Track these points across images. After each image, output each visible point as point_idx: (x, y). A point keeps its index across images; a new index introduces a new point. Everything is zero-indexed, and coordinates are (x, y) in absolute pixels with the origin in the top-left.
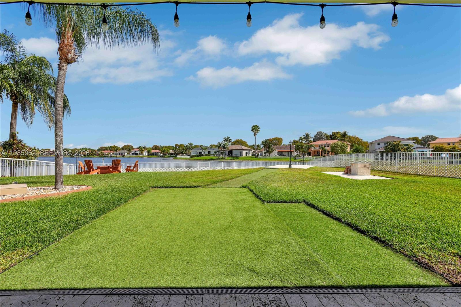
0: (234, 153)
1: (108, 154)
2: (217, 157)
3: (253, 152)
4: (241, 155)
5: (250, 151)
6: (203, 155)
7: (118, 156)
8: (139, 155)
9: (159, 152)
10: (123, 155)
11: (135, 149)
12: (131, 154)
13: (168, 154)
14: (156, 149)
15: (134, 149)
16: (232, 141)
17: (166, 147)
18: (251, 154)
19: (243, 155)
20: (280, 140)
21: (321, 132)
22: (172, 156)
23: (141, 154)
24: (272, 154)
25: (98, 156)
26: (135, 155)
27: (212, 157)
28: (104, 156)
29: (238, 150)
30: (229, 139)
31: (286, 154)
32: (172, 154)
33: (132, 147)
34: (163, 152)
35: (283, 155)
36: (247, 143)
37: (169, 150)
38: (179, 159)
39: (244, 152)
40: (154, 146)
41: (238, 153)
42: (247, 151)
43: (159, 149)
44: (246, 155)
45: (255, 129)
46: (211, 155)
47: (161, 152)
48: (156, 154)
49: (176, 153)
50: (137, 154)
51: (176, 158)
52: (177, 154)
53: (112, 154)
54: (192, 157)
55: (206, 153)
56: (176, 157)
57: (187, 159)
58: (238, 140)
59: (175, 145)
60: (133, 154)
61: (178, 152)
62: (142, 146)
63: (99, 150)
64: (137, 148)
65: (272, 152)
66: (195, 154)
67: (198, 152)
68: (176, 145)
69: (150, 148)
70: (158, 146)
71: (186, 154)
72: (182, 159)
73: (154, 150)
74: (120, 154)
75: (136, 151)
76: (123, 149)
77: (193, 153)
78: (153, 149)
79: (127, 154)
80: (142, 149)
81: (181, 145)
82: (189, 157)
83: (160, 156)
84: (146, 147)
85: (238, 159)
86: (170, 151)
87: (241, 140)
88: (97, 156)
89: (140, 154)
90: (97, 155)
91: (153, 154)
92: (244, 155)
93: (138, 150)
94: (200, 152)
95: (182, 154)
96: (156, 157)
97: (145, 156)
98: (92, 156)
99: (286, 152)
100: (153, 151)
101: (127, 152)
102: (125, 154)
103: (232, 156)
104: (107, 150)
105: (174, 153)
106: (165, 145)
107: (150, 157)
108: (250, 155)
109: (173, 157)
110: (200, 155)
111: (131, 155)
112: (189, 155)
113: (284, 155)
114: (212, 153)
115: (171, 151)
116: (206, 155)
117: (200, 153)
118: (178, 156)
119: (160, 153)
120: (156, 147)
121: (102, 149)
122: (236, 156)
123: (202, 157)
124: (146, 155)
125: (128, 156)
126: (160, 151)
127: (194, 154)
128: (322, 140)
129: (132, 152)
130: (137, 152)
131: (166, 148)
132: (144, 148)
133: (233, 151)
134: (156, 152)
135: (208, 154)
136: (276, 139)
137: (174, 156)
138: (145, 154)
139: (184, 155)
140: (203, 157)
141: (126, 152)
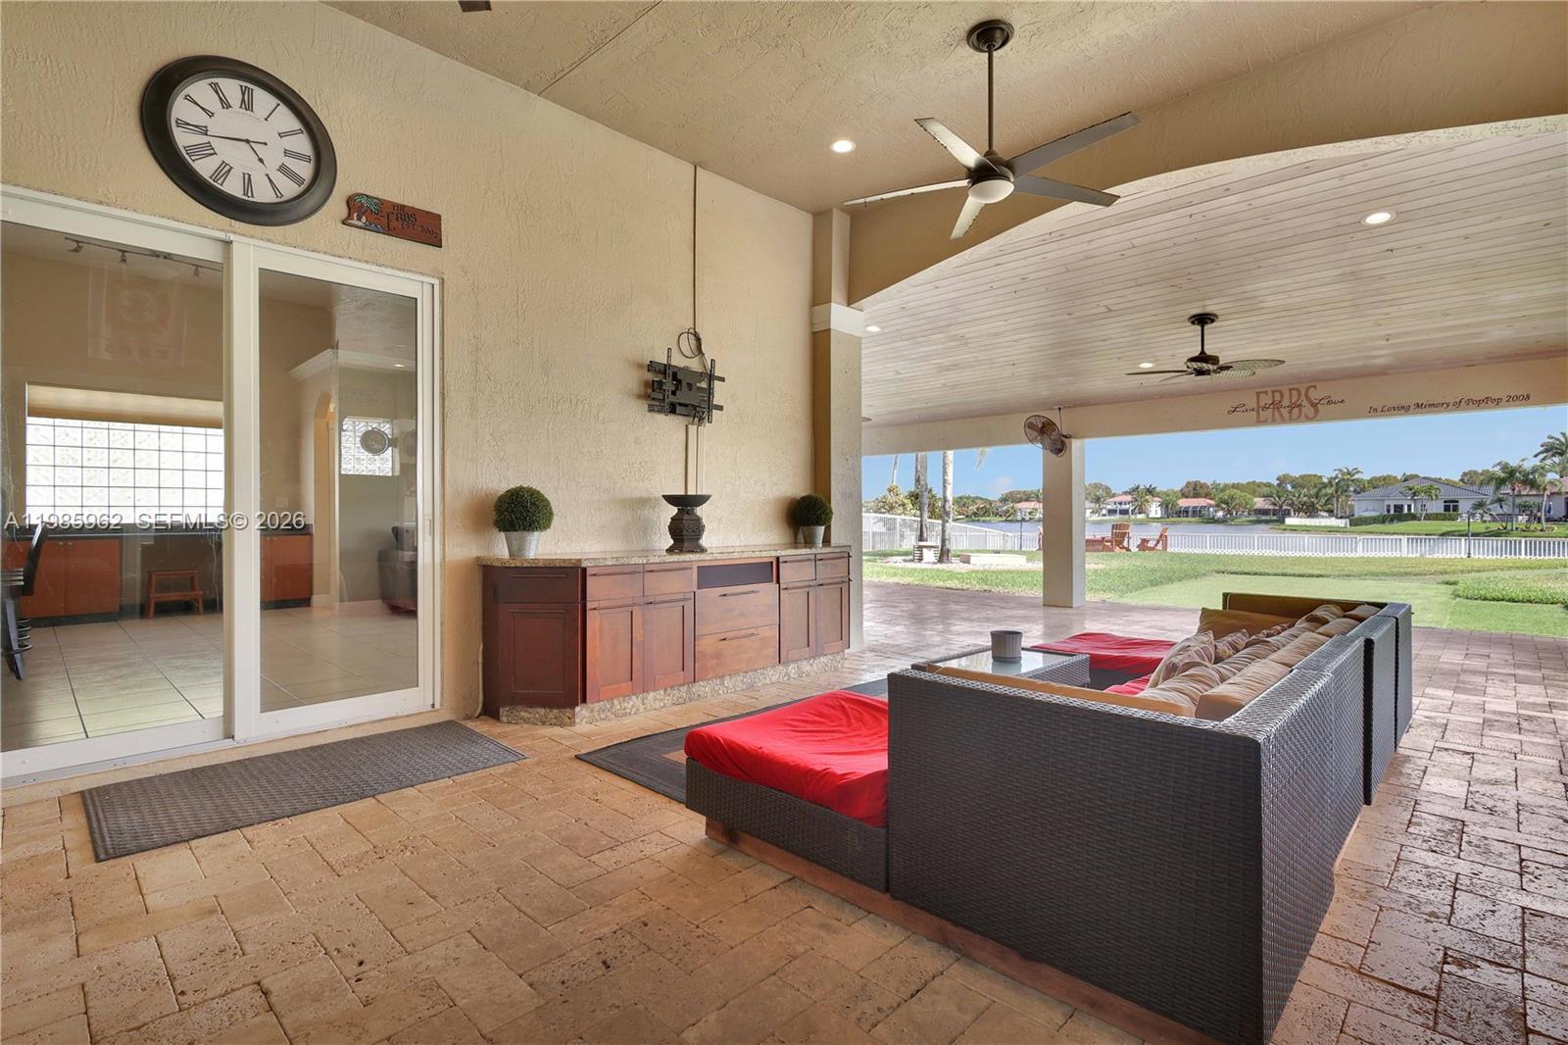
6: (1414, 517)
8: (1133, 517)
9: (1210, 506)
11: (1119, 495)
12: (1104, 512)
13: (1246, 513)
14: (1196, 496)
15: (1114, 495)
17: (1234, 486)
22: (1264, 518)
23: (1140, 513)
25: (1004, 519)
26: (1118, 516)
32: (1265, 512)
33: (1107, 490)
34: (1227, 504)
37: (1248, 496)
38: (1294, 529)
40: (1188, 484)
43: (1207, 496)
46: (1465, 515)
47: (1217, 505)
48: (1197, 512)
49: (1281, 507)
50: (1124, 512)
51: (1282, 527)
52: (1289, 510)
54: (1356, 522)
55: (1437, 507)
56: (1284, 522)
57: (1331, 530)
59: (1278, 479)
60: (1112, 512)
61: (1292, 505)
62: (1142, 487)
63: (1004, 500)
64: (1126, 493)
66: (1374, 510)
67: (1387, 503)
68: (1282, 480)
69: (1172, 490)
70: (1202, 486)
71: (1330, 512)
72: (1307, 530)
73: (1187, 497)
75: (1120, 504)
77: (1363, 508)
78: (1184, 495)
79: (1092, 512)
80: (1142, 494)
81: (1302, 477)
82: (1341, 523)
83: (1214, 521)
84: (1158, 490)
86: (1256, 500)
88: (1000, 519)
89: (1137, 511)
90: (1001, 516)
91: (1187, 512)
93: (1129, 498)
94: (1399, 503)
95: (1310, 510)
97: (1155, 519)
98: (988, 519)
100: (1183, 503)
101: (1093, 505)
104: (1027, 500)
105: (1271, 507)
106: (1230, 482)
107: (1174, 523)
109: (1267, 522)
110: (1398, 515)
111: (1104, 515)
112: (1341, 517)
114: (1465, 506)
115: (1259, 503)
116: (1434, 517)
117: (1398, 508)
118: (1289, 521)
119: (1211, 509)
120: (1195, 490)
121: (1013, 497)
123: (1410, 522)
124: (1159, 515)
125: (1095, 517)
126: (1212, 502)
127: (1367, 510)
129: (1109, 507)
130: (1124, 507)
131: (1235, 491)
132: (1150, 491)
134: (1196, 505)
135: (1442, 511)
137: (1275, 518)
138: (1155, 510)
139: (1317, 517)
140: (1420, 522)
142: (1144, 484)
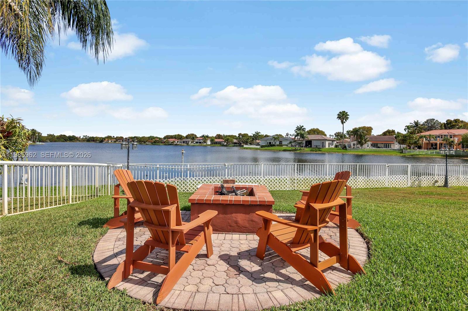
0: (314, 144)
1: (173, 142)
2: (293, 148)
3: (336, 142)
4: (323, 146)
5: (333, 142)
6: (274, 145)
7: (183, 144)
8: (203, 144)
9: (223, 141)
10: (187, 143)
11: (199, 138)
12: (195, 142)
13: (232, 144)
14: (219, 138)
15: (197, 137)
16: (306, 130)
17: (229, 136)
18: (334, 145)
19: (325, 146)
20: (369, 130)
21: (434, 119)
22: (236, 145)
23: (204, 143)
24: (365, 146)
25: (164, 144)
26: (198, 144)
27: (284, 147)
28: (169, 144)
29: (320, 141)
30: (303, 128)
31: (383, 146)
32: (236, 143)
33: (196, 136)
34: (227, 141)
35: (379, 147)
36: (325, 133)
37: (232, 139)
38: (246, 148)
39: (327, 143)
40: (217, 135)
41: (319, 144)
42: (330, 142)
43: (222, 138)
44: (329, 147)
45: (343, 117)
46: (284, 145)
47: (225, 141)
48: (219, 143)
49: (240, 142)
50: (200, 143)
51: (243, 148)
53: (177, 142)
54: (262, 147)
55: (278, 143)
56: (243, 146)
58: (314, 129)
59: (238, 135)
60: (197, 142)
61: (242, 141)
62: (205, 135)
63: (165, 138)
64: (200, 137)
65: (365, 143)
66: (265, 144)
68: (240, 134)
69: (213, 136)
70: (221, 136)
72: (249, 149)
73: (217, 139)
74: (184, 142)
75: (199, 140)
76: (187, 137)
79: (191, 143)
80: (205, 138)
81: (244, 134)
83: (223, 146)
84: (209, 136)
85: (321, 150)
86: (234, 140)
87: (318, 129)
90: (163, 143)
91: (217, 143)
92: (327, 146)
93: (201, 138)
94: (270, 142)
96: (220, 146)
97: (209, 145)
98: (159, 144)
99: (382, 143)
100: (216, 140)
101: (192, 140)
102: (189, 142)
103: (311, 147)
104: (172, 138)
105: (237, 142)
106: (228, 135)
108: (333, 147)
109: (237, 146)
110: (271, 145)
111: (195, 143)
113: (381, 148)
114: (285, 143)
115: (235, 141)
116: (278, 145)
118: (246, 146)
119: (223, 142)
120: (219, 136)
121: (167, 137)
122: (317, 147)
123: (273, 147)
124: (210, 144)
125: (192, 144)
126: (223, 140)
127: (263, 144)
128: (435, 129)
129: (196, 141)
130: (200, 141)
131: (229, 137)
132: (207, 136)
133: (312, 141)
134: (219, 141)
135: (279, 144)
136: (364, 128)
137: (238, 145)
138: (209, 142)
140: (275, 147)
141: (190, 140)
142: (206, 134)
